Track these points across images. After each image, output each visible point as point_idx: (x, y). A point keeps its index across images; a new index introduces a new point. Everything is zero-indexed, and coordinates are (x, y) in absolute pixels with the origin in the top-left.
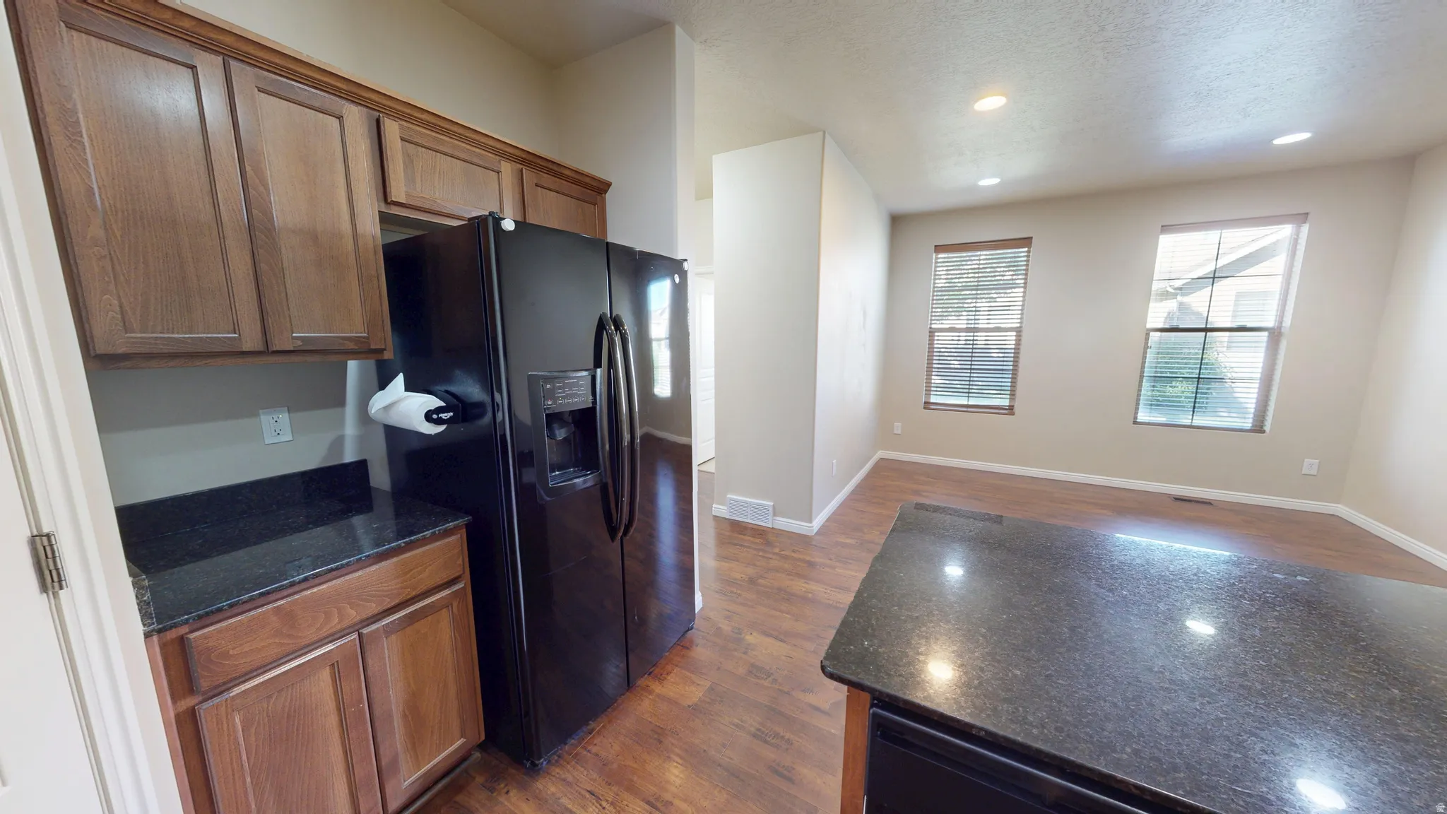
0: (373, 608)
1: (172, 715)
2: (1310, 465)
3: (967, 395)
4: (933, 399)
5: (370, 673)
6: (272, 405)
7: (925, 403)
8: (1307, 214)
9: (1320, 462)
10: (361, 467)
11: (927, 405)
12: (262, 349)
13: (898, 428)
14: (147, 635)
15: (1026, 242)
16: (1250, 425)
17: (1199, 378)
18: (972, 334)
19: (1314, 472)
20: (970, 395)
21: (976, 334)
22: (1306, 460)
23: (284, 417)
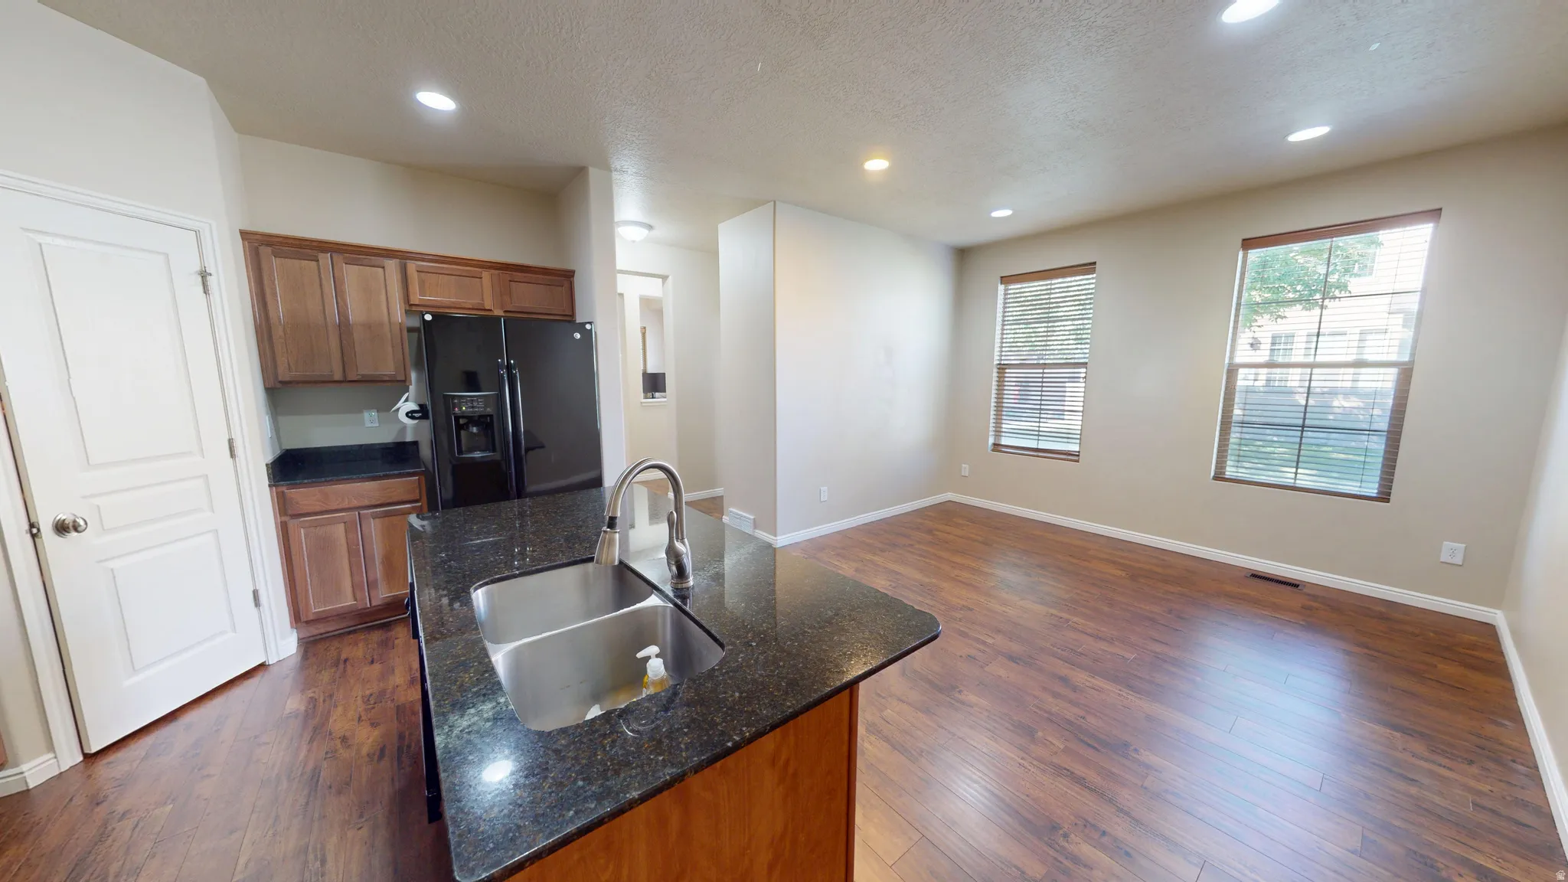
0: (366, 502)
1: (279, 522)
2: (1452, 551)
3: (1036, 437)
4: (1004, 441)
5: (363, 532)
6: (370, 408)
7: (995, 444)
8: (1441, 209)
9: (1466, 547)
10: (415, 444)
11: (997, 447)
12: (342, 379)
13: (965, 469)
14: (270, 486)
15: (1088, 268)
16: (1376, 491)
17: (1303, 426)
18: (1041, 371)
19: (1458, 560)
20: (1040, 438)
21: (1045, 371)
22: (1445, 543)
23: (374, 413)
